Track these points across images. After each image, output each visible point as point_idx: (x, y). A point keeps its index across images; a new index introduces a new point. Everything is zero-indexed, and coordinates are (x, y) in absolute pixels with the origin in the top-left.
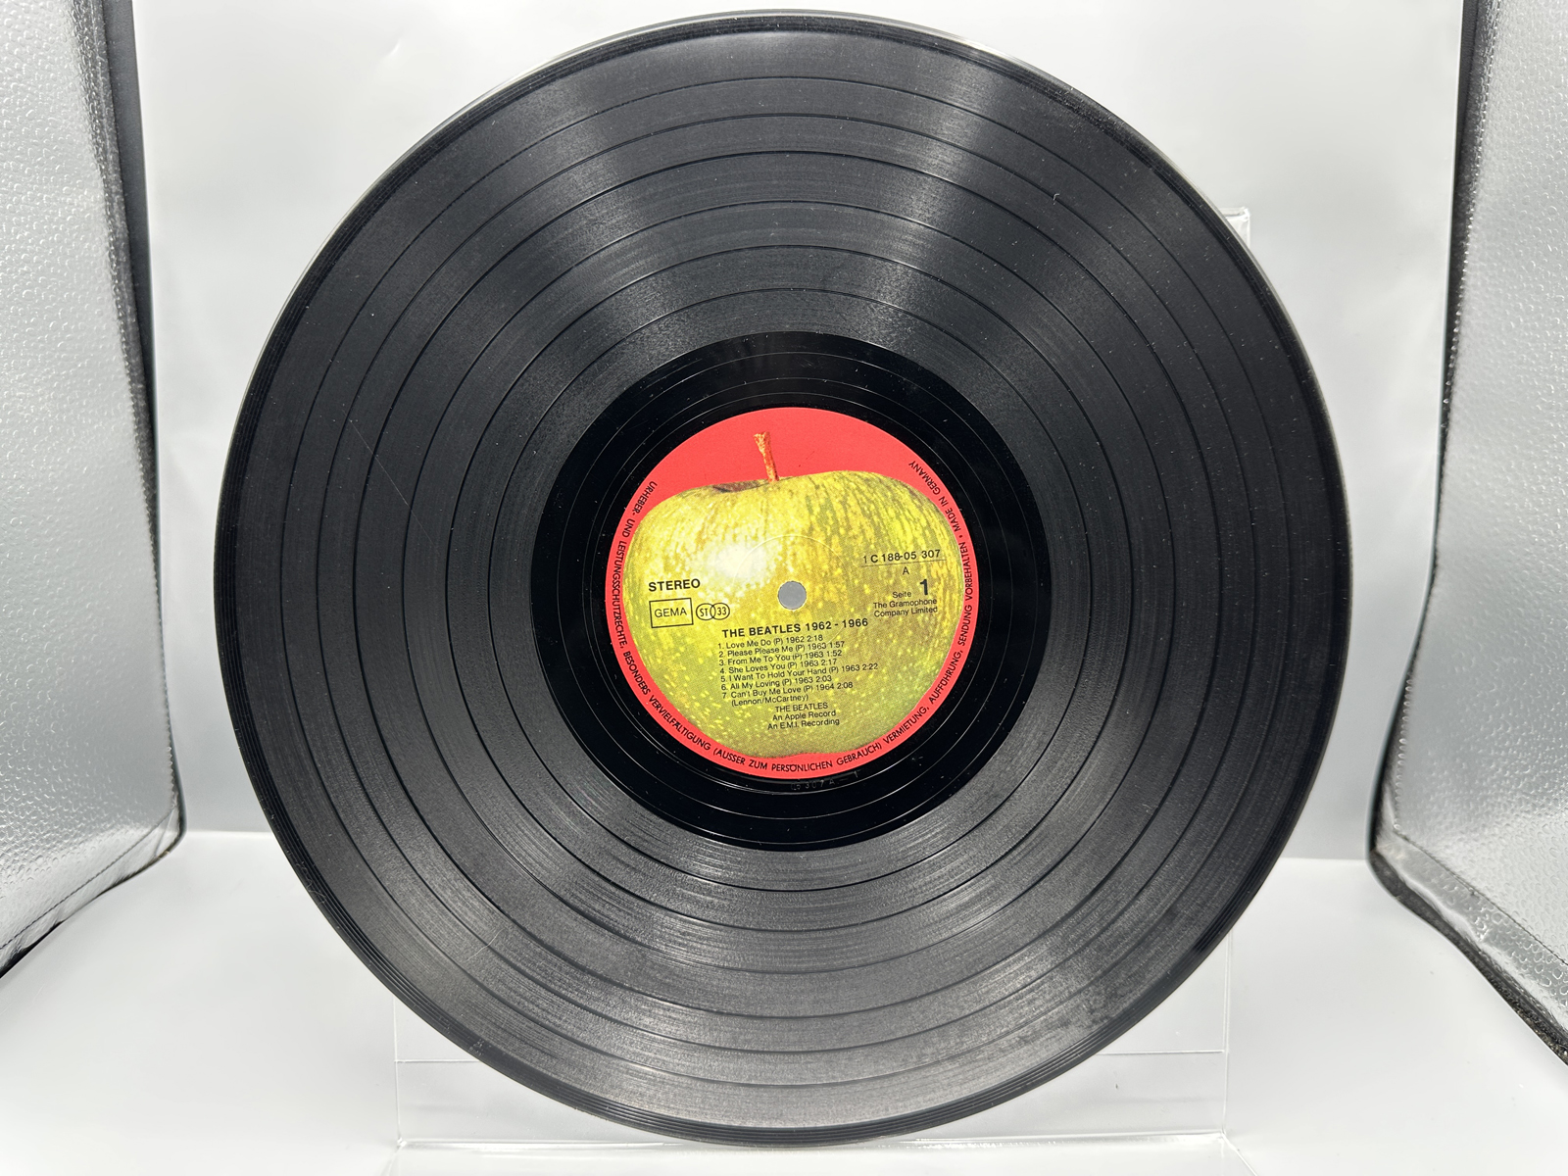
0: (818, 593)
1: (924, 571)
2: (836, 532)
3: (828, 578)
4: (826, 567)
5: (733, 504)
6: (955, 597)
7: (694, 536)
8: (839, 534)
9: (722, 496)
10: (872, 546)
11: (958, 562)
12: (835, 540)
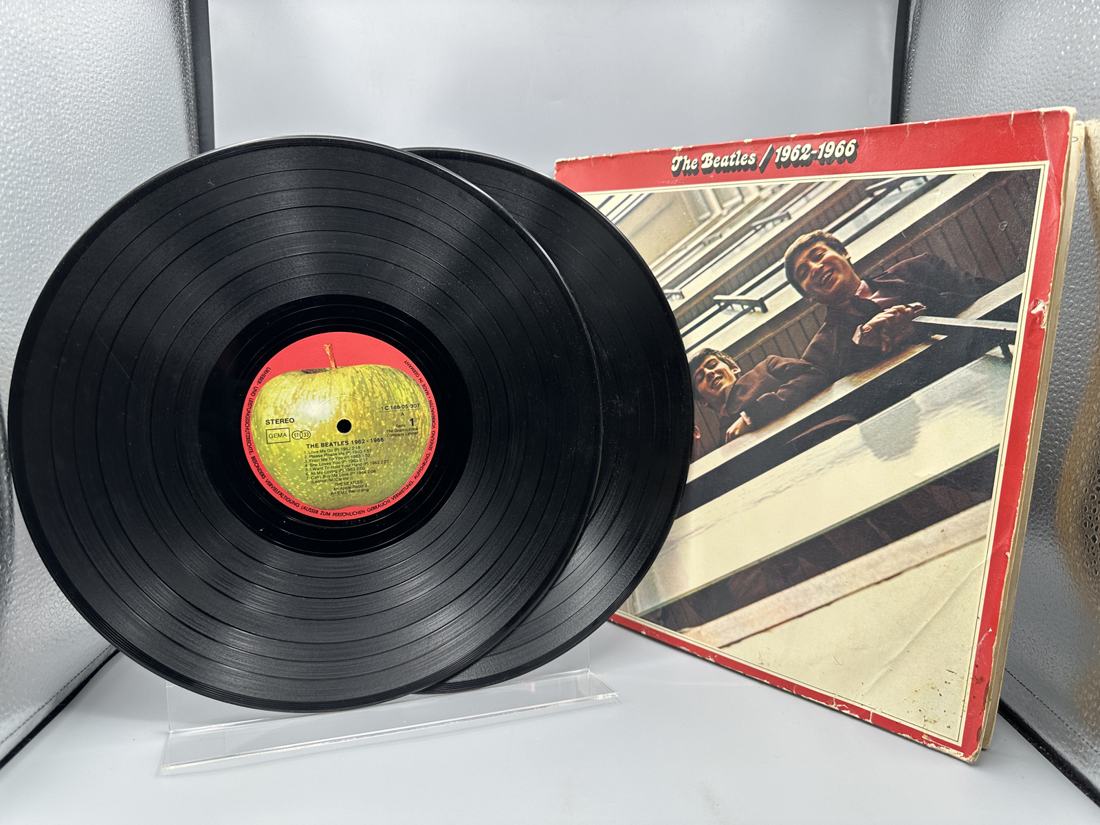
0: (358, 425)
1: (412, 414)
2: (367, 394)
3: (363, 418)
4: (362, 412)
5: (313, 380)
6: (427, 427)
7: (291, 396)
8: (369, 396)
9: (307, 375)
10: (386, 402)
11: (429, 411)
12: (367, 398)
